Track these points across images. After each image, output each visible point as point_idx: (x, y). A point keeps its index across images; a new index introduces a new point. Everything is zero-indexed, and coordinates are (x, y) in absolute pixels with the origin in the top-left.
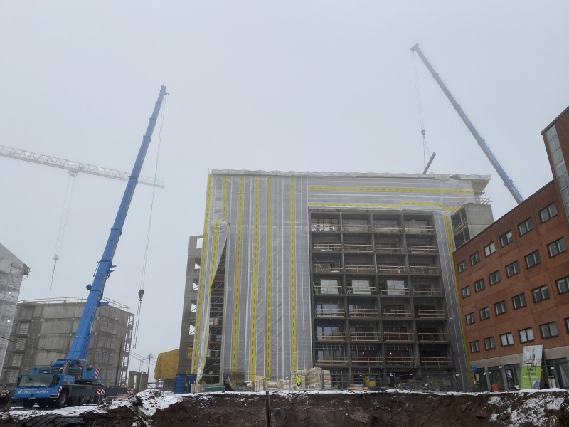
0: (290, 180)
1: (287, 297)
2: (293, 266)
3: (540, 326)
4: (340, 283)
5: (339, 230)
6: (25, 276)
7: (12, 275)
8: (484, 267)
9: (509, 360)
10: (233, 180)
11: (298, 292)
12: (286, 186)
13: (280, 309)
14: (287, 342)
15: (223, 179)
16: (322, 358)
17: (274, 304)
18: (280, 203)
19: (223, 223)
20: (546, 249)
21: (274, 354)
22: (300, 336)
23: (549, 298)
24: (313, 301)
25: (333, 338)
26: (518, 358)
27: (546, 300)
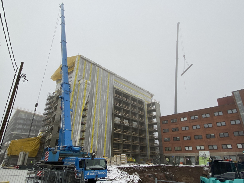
1: (104, 122)
2: (107, 109)
4: (120, 120)
5: (122, 99)
8: (179, 124)
9: (189, 155)
10: (88, 64)
12: (107, 75)
13: (102, 127)
14: (103, 142)
15: (84, 61)
16: (115, 150)
17: (100, 124)
18: (105, 81)
19: (89, 82)
20: (215, 124)
21: (98, 147)
22: (107, 139)
23: (215, 138)
24: (113, 125)
25: (119, 141)
26: (194, 154)
27: (213, 138)
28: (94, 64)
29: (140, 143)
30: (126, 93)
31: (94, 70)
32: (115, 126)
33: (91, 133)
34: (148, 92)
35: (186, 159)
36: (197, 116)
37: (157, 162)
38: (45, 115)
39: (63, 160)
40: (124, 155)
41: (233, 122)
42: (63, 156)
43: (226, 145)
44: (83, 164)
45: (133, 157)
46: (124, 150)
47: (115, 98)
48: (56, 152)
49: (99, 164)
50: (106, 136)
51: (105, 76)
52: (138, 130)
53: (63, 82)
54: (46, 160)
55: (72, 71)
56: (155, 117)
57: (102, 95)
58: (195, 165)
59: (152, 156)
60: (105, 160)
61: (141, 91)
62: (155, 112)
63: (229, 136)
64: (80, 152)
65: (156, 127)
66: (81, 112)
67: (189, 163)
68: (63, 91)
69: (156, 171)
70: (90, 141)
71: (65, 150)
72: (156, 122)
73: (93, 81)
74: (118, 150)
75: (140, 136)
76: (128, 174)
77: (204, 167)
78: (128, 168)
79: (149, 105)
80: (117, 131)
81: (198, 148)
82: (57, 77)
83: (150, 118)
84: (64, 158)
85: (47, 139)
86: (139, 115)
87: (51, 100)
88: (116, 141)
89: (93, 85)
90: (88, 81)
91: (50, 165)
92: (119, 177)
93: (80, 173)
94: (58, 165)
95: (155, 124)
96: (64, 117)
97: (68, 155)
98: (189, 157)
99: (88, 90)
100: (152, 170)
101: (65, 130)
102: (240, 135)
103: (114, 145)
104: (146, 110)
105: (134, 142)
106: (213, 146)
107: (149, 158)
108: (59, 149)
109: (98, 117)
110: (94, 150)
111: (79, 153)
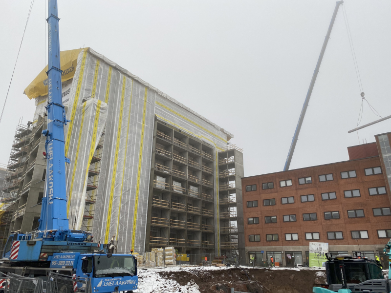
0: (144, 89)
1: (134, 185)
2: (140, 160)
3: (327, 232)
4: (166, 182)
5: (172, 142)
8: (277, 192)
9: (291, 248)
10: (104, 67)
11: (142, 182)
12: (142, 93)
13: (129, 195)
14: (130, 223)
15: (96, 61)
16: (154, 239)
17: (124, 189)
18: (137, 104)
19: (104, 105)
20: (343, 193)
21: (121, 233)
22: (139, 219)
23: (340, 218)
24: (152, 191)
25: (161, 223)
26: (301, 248)
27: (336, 219)
28: (116, 68)
29: (202, 226)
30: (180, 131)
31: (116, 81)
32: (156, 193)
33: (106, 206)
34: (222, 130)
35: (286, 256)
36: (309, 179)
37: (233, 263)
38: (11, 168)
39: (50, 257)
40: (170, 250)
41: (373, 191)
42: (49, 251)
43: (359, 232)
44: (89, 266)
45: (188, 252)
46: (170, 240)
47: (157, 139)
48: (35, 242)
49: (122, 265)
50: (135, 212)
51: (138, 94)
52: (201, 202)
53: (50, 101)
54: (12, 258)
55: (70, 81)
56: (233, 178)
57: (131, 132)
58: (302, 268)
59: (223, 251)
60: (134, 257)
61: (210, 126)
62: (234, 169)
63: (364, 217)
64: (85, 242)
65: (233, 197)
66: (86, 165)
67: (291, 263)
68: (49, 121)
69: (229, 279)
70: (104, 223)
71: (52, 239)
72: (234, 187)
73: (112, 103)
74: (160, 239)
75: (203, 213)
76: (178, 284)
77: (318, 271)
78: (178, 272)
79: (222, 155)
80: (158, 204)
81: (309, 236)
82: (37, 92)
83: (224, 180)
84: (51, 254)
85: (15, 216)
86: (203, 173)
87: (24, 139)
88: (156, 222)
89: (112, 111)
90: (102, 103)
91: (22, 268)
92: (160, 289)
93: (84, 282)
94: (39, 267)
95: (233, 191)
96: (52, 174)
97: (59, 247)
98: (292, 253)
99: (101, 120)
100: (223, 276)
101: (54, 199)
102: (384, 214)
103: (151, 229)
104: (216, 163)
105: (191, 224)
106: (335, 232)
107: (219, 254)
108: (41, 235)
109: (121, 176)
110: (112, 239)
111: (82, 244)
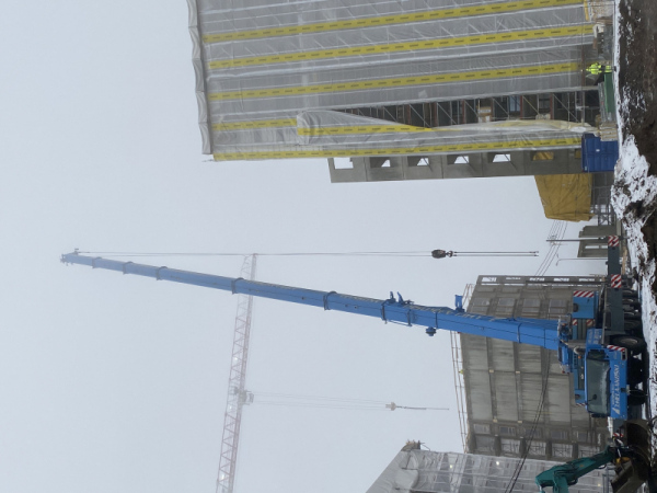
6: (422, 447)
7: (421, 467)
10: (217, 112)
12: (216, 5)
28: (205, 86)
31: (225, 83)
33: (493, 48)
70: (528, 45)
